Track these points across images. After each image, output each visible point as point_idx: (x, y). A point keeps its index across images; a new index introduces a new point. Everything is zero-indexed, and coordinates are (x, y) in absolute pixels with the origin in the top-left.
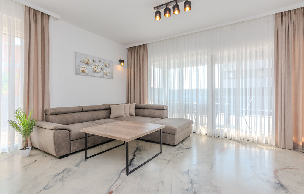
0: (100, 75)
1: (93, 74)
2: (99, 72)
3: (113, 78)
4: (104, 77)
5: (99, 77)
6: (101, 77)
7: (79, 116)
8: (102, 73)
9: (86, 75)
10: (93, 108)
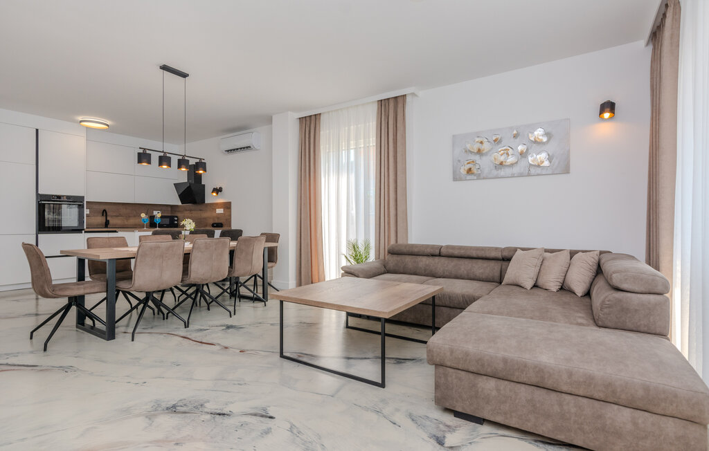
0: (516, 170)
1: (495, 172)
2: (512, 165)
3: (566, 170)
4: (529, 175)
5: (513, 176)
6: (521, 175)
7: (427, 263)
8: (523, 163)
9: (475, 178)
10: (462, 252)
